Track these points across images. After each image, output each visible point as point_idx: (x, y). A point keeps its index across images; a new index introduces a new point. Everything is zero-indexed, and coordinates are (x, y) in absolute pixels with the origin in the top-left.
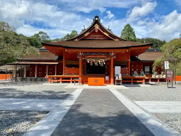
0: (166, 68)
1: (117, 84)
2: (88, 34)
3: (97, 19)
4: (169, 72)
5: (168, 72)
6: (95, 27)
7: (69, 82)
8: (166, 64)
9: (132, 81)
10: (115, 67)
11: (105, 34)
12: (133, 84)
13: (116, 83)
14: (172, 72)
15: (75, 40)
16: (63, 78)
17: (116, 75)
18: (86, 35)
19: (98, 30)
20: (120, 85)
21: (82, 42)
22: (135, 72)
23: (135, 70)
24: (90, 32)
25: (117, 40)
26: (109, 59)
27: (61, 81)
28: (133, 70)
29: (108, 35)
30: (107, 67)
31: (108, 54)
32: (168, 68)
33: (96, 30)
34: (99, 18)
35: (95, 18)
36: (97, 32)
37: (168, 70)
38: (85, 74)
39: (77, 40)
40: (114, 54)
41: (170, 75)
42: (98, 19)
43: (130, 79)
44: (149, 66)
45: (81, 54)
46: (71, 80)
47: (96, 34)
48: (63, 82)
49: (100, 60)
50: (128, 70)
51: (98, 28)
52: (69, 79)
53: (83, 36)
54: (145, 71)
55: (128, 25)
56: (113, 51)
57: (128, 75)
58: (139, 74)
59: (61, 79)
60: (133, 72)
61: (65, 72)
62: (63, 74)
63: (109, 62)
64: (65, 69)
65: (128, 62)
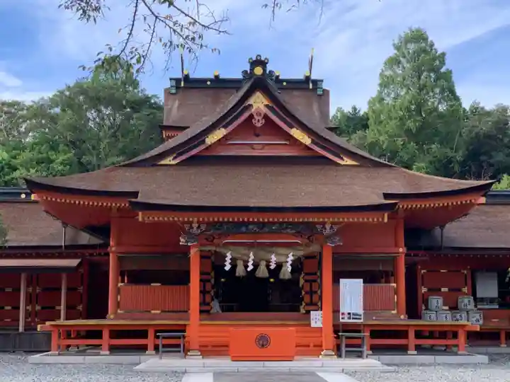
1: (349, 354)
2: (220, 133)
3: (258, 71)
6: (250, 106)
7: (143, 349)
9: (412, 340)
10: (342, 281)
11: (297, 133)
12: (415, 352)
13: (344, 349)
15: (163, 162)
16: (117, 333)
17: (346, 316)
18: (211, 139)
19: (266, 117)
20: (360, 355)
21: (192, 172)
22: (436, 301)
23: (435, 291)
24: (231, 128)
25: (348, 161)
26: (314, 248)
27: (106, 346)
28: (424, 290)
29: (306, 140)
30: (306, 281)
31: (308, 231)
33: (255, 116)
34: (269, 68)
35: (252, 70)
36: (259, 125)
39: (173, 162)
40: (335, 228)
42: (264, 70)
43: (401, 333)
44: (496, 274)
45: (199, 227)
46: (150, 341)
47: (257, 136)
48: (114, 349)
49: (277, 255)
50: (396, 292)
51: (265, 110)
52: (142, 334)
53: (198, 145)
54: (479, 295)
55: (418, 37)
56: (329, 219)
57: (397, 317)
58: (454, 308)
59: (106, 334)
60: (426, 302)
61: (118, 305)
62: (111, 315)
63: (316, 258)
64: (118, 291)
65: (394, 260)
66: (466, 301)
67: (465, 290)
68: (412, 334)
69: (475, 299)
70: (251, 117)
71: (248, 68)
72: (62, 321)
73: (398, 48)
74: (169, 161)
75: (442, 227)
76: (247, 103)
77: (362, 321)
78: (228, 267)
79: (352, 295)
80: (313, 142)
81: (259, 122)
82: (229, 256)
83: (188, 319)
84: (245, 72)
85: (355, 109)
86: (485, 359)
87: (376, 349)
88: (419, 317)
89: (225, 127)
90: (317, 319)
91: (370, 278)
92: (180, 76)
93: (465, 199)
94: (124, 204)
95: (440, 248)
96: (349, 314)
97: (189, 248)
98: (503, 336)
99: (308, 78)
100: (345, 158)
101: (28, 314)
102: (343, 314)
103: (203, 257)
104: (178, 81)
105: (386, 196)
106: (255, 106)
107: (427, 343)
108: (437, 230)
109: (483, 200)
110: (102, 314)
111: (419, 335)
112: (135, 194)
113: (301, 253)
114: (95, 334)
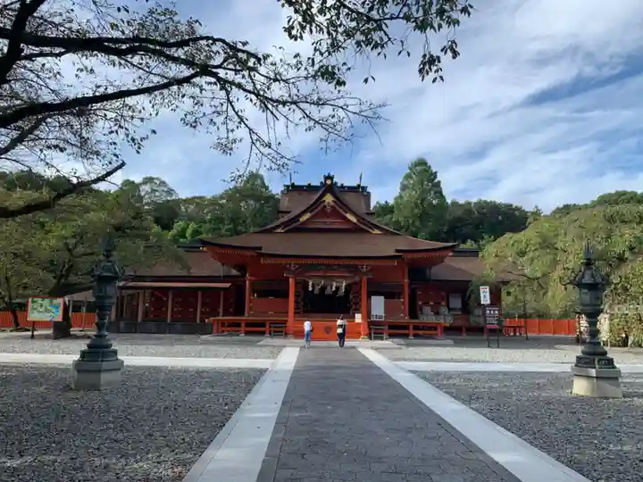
0: (485, 303)
1: (376, 338)
2: (307, 216)
3: (329, 182)
4: (490, 311)
5: (488, 312)
6: (324, 201)
7: (263, 333)
8: (484, 292)
9: (412, 331)
10: (372, 297)
11: (349, 216)
12: (413, 338)
13: (373, 335)
14: (497, 312)
15: (276, 231)
16: (249, 324)
17: (375, 317)
18: (303, 219)
19: (333, 207)
20: (382, 339)
21: (294, 236)
22: (427, 309)
23: (426, 303)
24: (314, 213)
25: (377, 232)
26: (357, 279)
27: (243, 331)
28: (420, 303)
29: (354, 220)
30: (353, 297)
31: (354, 269)
32: (489, 302)
33: (327, 207)
34: (335, 180)
35: (325, 181)
36: (329, 211)
37: (488, 305)
38: (299, 313)
39: (282, 231)
40: (369, 268)
41: (492, 317)
42: (332, 182)
43: (406, 327)
44: (460, 295)
45: (294, 266)
46: (267, 329)
47: (328, 217)
48: (247, 333)
49: (337, 282)
50: (403, 303)
51: (333, 204)
52: (263, 325)
53: (296, 222)
54: (451, 306)
55: (422, 163)
56: (366, 262)
57: (404, 318)
58: (437, 313)
59: (243, 325)
60: (421, 310)
61: (250, 309)
62: (246, 314)
63: (358, 284)
64: (250, 301)
65: (403, 286)
66: (444, 310)
67: (443, 303)
68: (411, 327)
69: (450, 309)
70: (324, 207)
71: (323, 181)
72: (220, 318)
73: (410, 169)
74: (279, 230)
75: (431, 268)
76: (323, 199)
77: (383, 320)
78: (310, 289)
79: (378, 305)
80: (358, 220)
81: (329, 209)
82: (310, 284)
83: (287, 317)
84: (322, 183)
85: (386, 202)
86: (451, 342)
87: (391, 336)
88: (417, 318)
89: (310, 212)
90: (358, 318)
91: (389, 296)
92: (289, 184)
93: (444, 253)
94: (253, 253)
95: (430, 280)
96: (376, 315)
97: (288, 278)
98: (464, 330)
99: (359, 186)
100: (375, 230)
101: (202, 313)
102: (373, 316)
103: (297, 283)
104: (288, 186)
105: (397, 251)
106: (327, 201)
107: (421, 332)
108: (428, 271)
109: (451, 254)
110: (242, 314)
111: (416, 328)
112: (260, 248)
113: (349, 282)
114: (238, 325)
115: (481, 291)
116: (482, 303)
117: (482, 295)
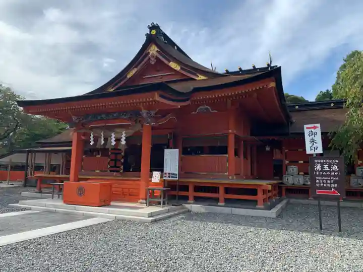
0: (312, 152)
2: (133, 71)
3: (154, 32)
4: (322, 165)
5: (318, 167)
6: (149, 53)
8: (311, 133)
10: (165, 150)
11: (173, 65)
12: (223, 204)
14: (335, 167)
17: (167, 175)
18: (130, 75)
19: (157, 58)
23: (294, 162)
28: (287, 162)
29: (178, 68)
32: (320, 150)
33: (151, 59)
35: (150, 32)
36: (153, 63)
41: (325, 176)
49: (115, 133)
50: (228, 160)
51: (156, 54)
53: (123, 79)
68: (222, 190)
70: (149, 59)
74: (110, 89)
77: (177, 179)
78: (92, 143)
80: (181, 68)
82: (92, 135)
89: (136, 67)
90: (156, 177)
96: (169, 173)
100: (200, 76)
102: (165, 173)
106: (151, 53)
115: (307, 132)
116: (308, 151)
117: (308, 139)
